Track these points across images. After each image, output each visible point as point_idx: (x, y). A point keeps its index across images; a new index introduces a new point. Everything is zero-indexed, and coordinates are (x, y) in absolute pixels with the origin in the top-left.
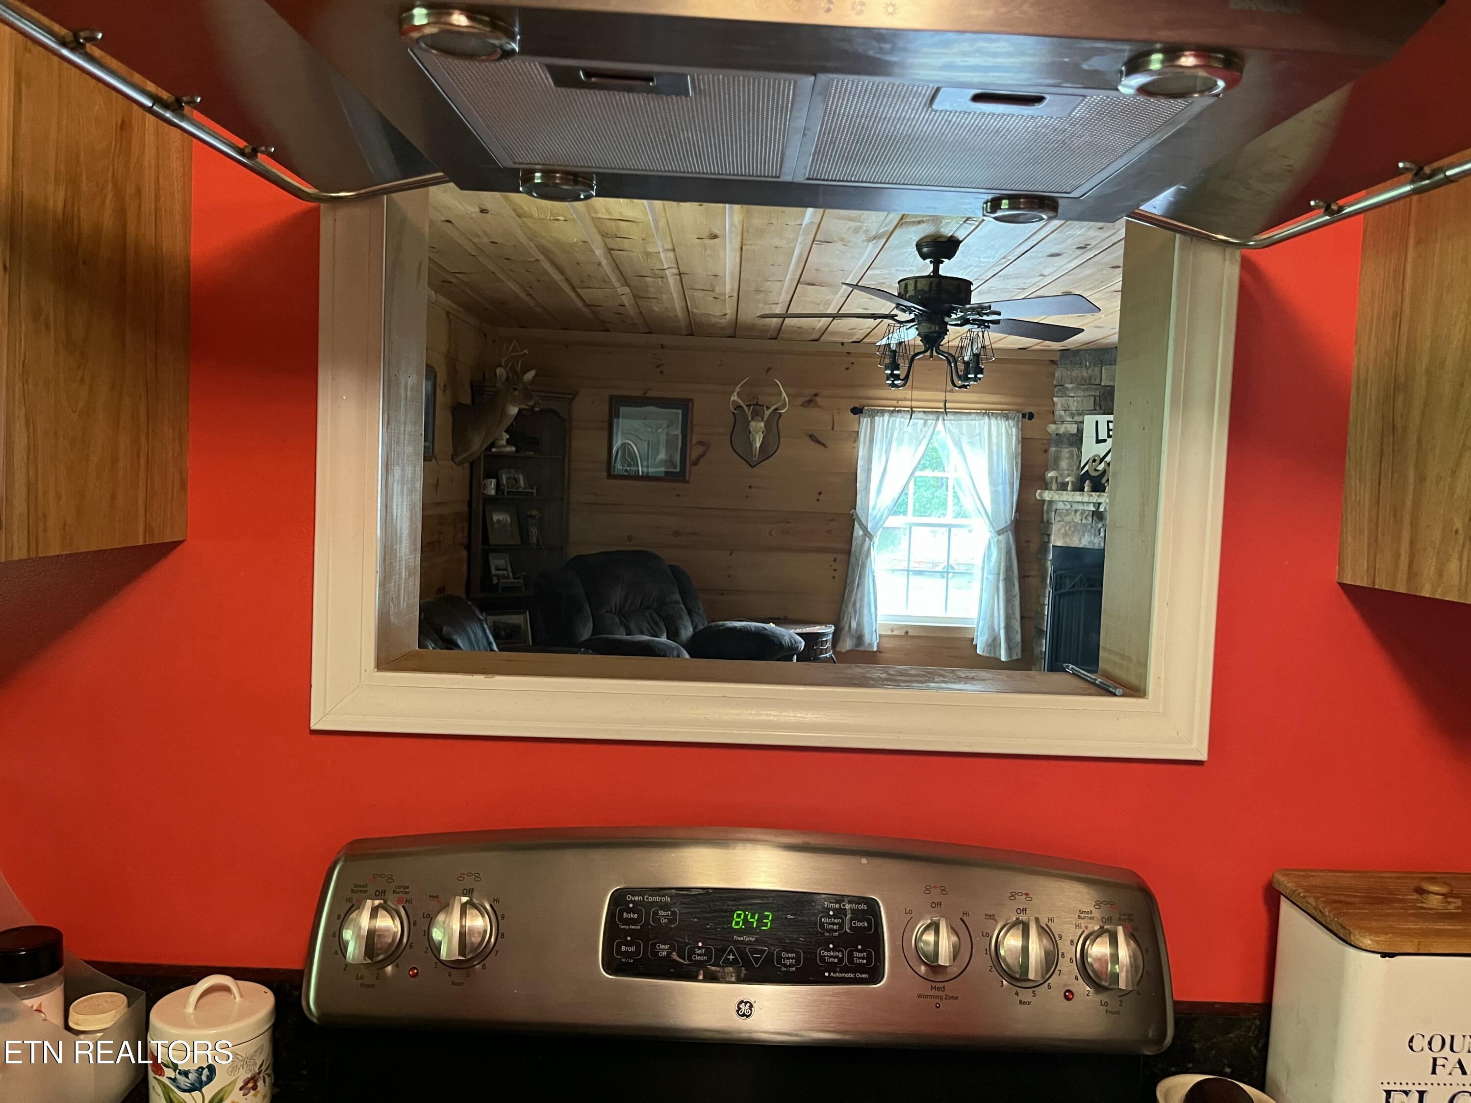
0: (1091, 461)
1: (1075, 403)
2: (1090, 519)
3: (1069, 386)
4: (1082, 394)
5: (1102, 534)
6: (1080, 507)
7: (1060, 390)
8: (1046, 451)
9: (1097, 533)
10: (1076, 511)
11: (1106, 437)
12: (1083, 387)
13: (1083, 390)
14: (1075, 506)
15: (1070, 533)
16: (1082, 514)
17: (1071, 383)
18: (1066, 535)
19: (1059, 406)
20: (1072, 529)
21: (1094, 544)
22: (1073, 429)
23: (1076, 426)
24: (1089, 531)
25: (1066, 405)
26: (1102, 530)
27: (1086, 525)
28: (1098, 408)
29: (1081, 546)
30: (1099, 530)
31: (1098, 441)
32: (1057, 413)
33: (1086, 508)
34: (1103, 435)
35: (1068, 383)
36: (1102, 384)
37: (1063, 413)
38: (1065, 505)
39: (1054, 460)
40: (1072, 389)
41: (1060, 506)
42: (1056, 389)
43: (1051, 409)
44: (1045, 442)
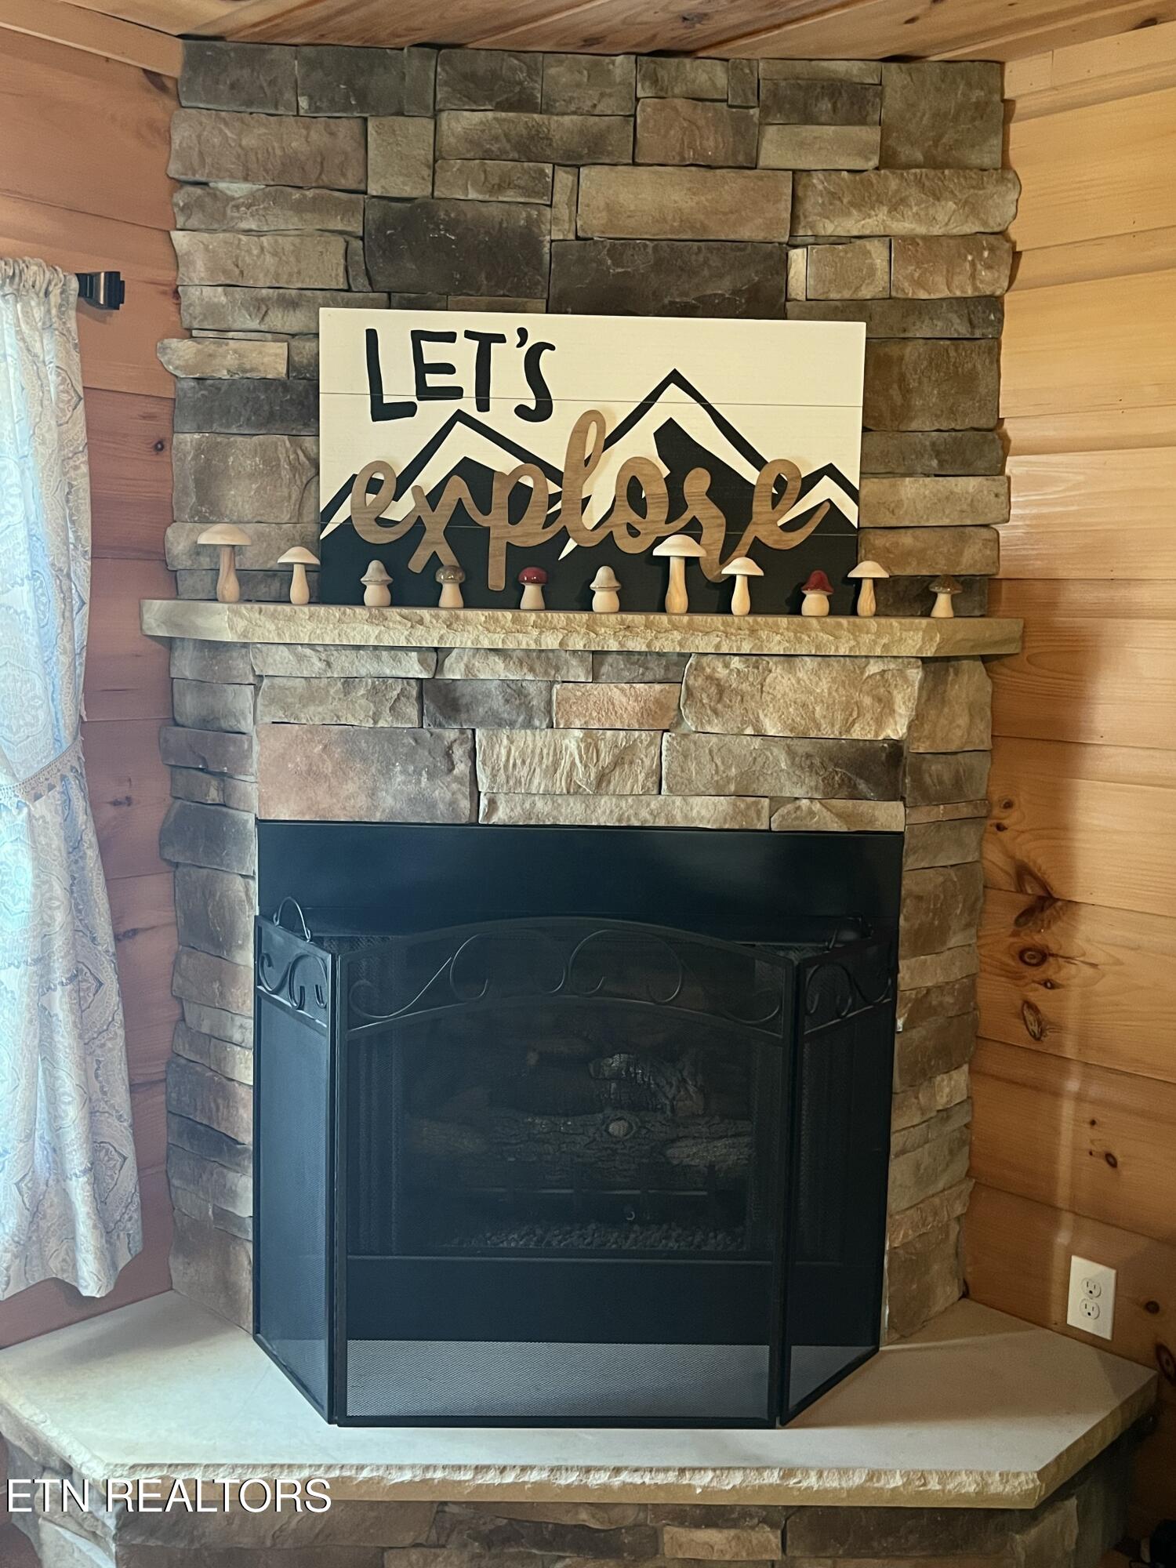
0: (359, 486)
1: (269, 259)
2: (412, 711)
3: (238, 189)
4: (293, 222)
5: (462, 768)
6: (365, 667)
7: (199, 204)
8: (160, 446)
9: (442, 765)
10: (349, 682)
11: (409, 394)
12: (296, 195)
13: (299, 208)
14: (345, 664)
15: (328, 767)
16: (374, 692)
17: (246, 179)
18: (312, 774)
19: (198, 269)
20: (337, 752)
21: (432, 806)
22: (272, 360)
23: (281, 349)
24: (410, 757)
25: (230, 266)
26: (458, 752)
27: (391, 735)
28: (362, 281)
29: (378, 817)
30: (448, 754)
31: (382, 411)
32: (193, 292)
33: (388, 672)
34: (399, 386)
35: (233, 178)
36: (374, 189)
37: (219, 296)
38: (300, 658)
39: (198, 482)
40: (251, 202)
41: (278, 663)
42: (180, 198)
43: (166, 275)
44: (153, 408)
